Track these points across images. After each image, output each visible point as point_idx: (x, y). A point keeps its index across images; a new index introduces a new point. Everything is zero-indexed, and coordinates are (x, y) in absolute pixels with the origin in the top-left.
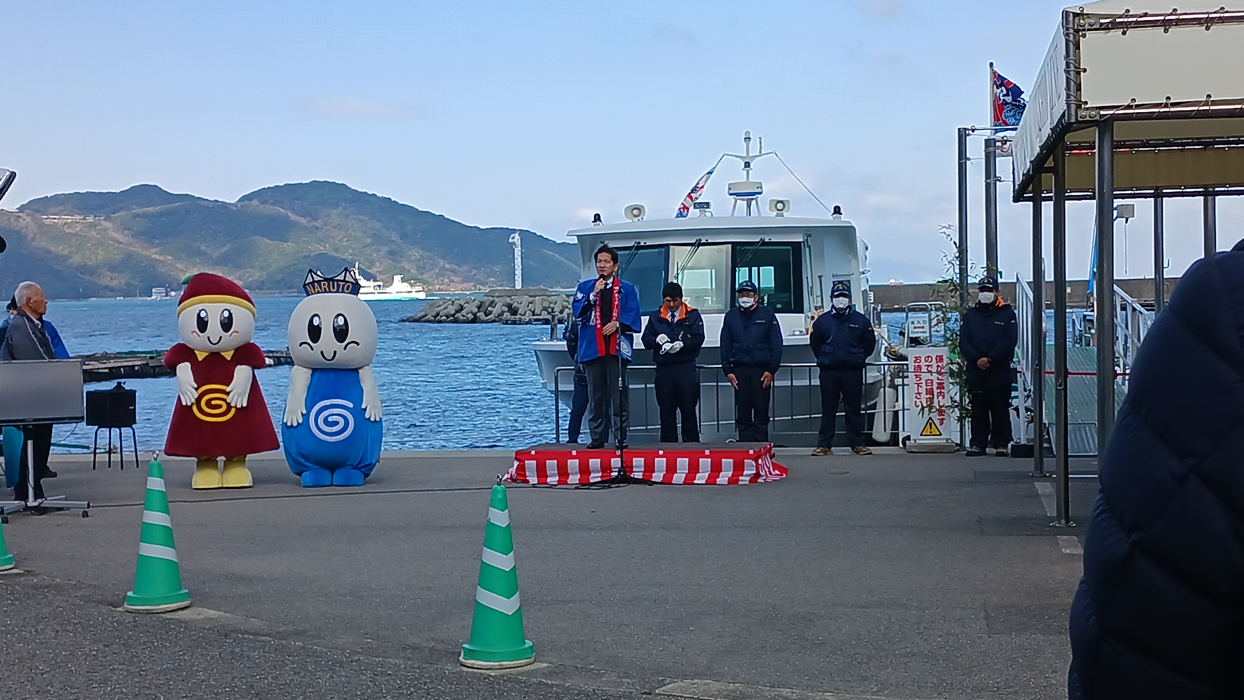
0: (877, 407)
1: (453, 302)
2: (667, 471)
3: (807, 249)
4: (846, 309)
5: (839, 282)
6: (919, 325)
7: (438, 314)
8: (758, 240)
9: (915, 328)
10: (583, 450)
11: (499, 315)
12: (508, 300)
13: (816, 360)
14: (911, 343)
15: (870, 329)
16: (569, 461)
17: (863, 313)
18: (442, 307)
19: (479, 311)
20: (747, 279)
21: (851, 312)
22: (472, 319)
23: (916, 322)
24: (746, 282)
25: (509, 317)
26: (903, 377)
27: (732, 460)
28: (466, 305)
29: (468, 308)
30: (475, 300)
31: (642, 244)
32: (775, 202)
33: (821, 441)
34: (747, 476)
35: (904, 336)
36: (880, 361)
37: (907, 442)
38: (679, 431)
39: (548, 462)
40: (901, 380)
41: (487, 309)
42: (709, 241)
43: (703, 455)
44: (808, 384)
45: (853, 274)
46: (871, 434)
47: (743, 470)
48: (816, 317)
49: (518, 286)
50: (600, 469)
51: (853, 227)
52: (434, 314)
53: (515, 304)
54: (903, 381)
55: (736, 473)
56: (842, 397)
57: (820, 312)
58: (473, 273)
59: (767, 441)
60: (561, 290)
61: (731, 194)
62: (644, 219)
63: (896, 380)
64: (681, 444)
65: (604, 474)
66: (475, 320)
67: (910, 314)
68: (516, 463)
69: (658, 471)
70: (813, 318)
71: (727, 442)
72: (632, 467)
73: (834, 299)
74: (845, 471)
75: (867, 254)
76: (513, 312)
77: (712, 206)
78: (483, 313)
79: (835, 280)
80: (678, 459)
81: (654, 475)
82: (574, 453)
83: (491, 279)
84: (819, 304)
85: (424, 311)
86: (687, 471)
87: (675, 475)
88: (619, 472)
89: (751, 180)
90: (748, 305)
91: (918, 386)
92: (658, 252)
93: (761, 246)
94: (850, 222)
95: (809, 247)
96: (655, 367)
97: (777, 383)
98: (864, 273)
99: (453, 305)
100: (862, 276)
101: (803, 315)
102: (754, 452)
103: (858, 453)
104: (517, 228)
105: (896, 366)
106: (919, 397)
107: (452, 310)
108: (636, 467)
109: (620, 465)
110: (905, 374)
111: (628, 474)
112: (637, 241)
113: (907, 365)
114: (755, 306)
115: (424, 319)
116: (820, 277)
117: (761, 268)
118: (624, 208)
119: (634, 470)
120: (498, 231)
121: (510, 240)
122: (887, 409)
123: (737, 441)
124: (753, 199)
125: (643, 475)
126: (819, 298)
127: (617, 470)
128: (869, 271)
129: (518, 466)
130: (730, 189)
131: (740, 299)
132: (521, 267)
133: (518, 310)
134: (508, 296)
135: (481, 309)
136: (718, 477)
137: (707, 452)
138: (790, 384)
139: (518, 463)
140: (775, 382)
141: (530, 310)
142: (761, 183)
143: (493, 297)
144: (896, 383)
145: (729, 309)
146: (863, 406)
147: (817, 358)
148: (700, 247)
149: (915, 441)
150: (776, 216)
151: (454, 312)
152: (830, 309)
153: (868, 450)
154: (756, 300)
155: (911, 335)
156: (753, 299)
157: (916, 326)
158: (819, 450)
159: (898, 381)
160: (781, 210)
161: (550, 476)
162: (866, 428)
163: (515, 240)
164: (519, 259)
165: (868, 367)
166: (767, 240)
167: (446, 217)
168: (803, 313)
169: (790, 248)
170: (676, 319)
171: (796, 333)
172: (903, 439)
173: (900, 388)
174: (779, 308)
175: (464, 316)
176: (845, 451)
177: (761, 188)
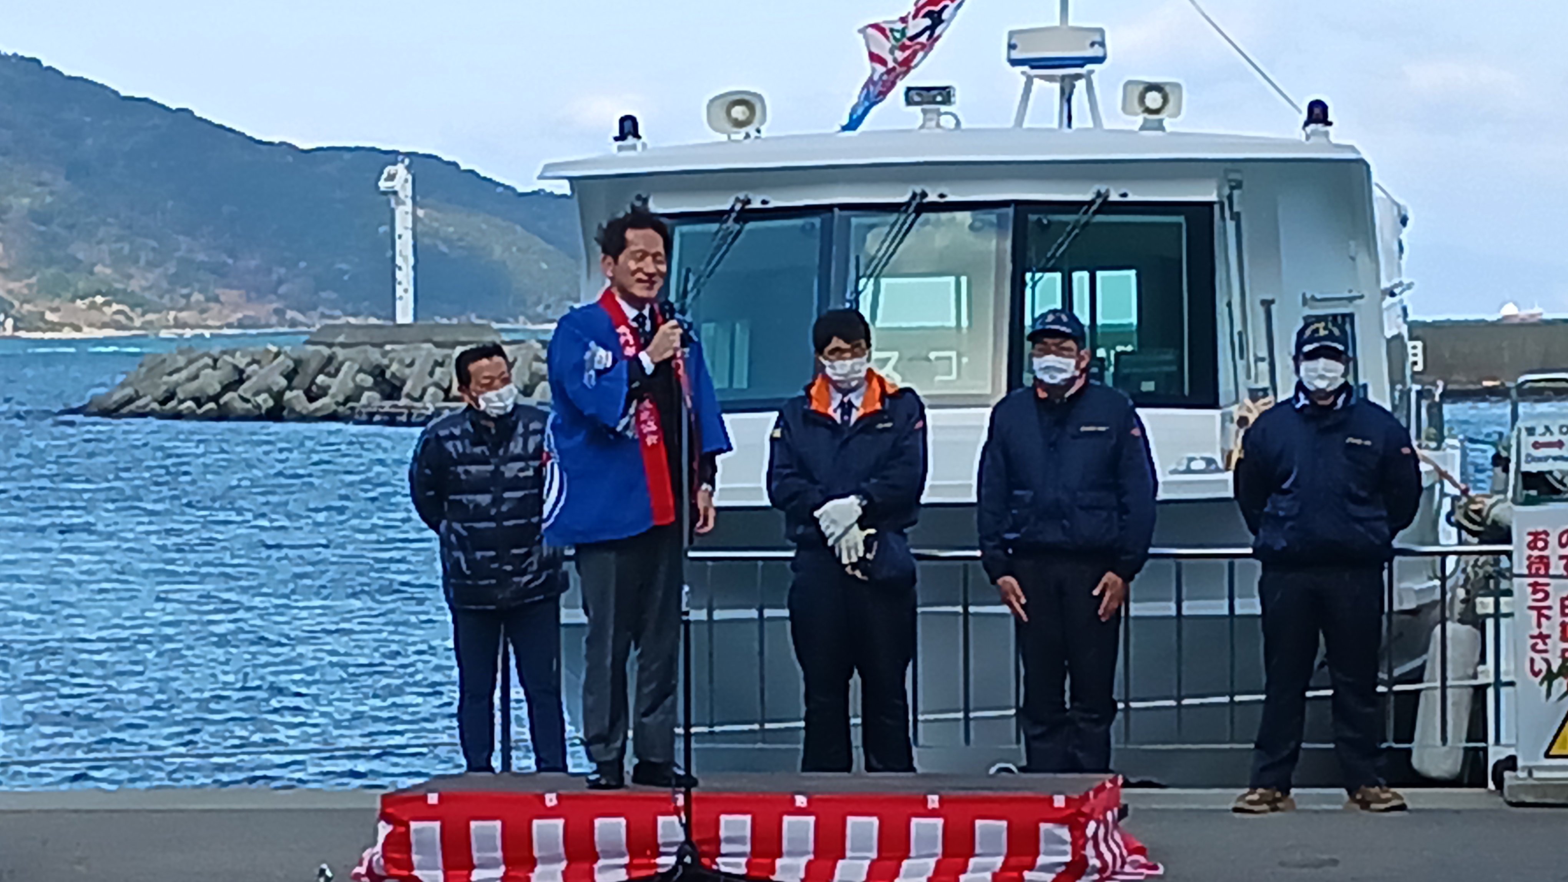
0: (1426, 676)
1: (215, 361)
2: (816, 852)
3: (1231, 225)
4: (1337, 393)
5: (1319, 319)
6: (1548, 438)
7: (170, 396)
8: (1088, 197)
9: (1536, 445)
10: (576, 792)
11: (348, 400)
12: (375, 356)
13: (1252, 538)
14: (1526, 487)
15: (1406, 450)
16: (536, 823)
17: (1388, 407)
18: (184, 374)
19: (290, 388)
20: (1058, 306)
21: (1353, 401)
22: (269, 411)
23: (1540, 430)
24: (1054, 312)
25: (377, 403)
26: (1498, 594)
27: (1004, 824)
28: (255, 367)
29: (257, 376)
30: (277, 355)
31: (756, 204)
32: (1141, 88)
33: (1263, 769)
34: (1046, 868)
35: (1506, 470)
36: (1436, 543)
37: (1507, 774)
38: (857, 738)
39: (473, 824)
40: (1490, 600)
41: (313, 382)
42: (951, 198)
43: (921, 810)
44: (1226, 611)
45: (1361, 297)
46: (1409, 752)
47: (1037, 854)
48: (1252, 418)
49: (405, 314)
50: (624, 848)
51: (1362, 162)
52: (161, 392)
53: (394, 367)
54: (1497, 605)
55: (1013, 861)
56: (1322, 648)
57: (1266, 403)
58: (274, 277)
59: (1107, 770)
60: (530, 326)
61: (1014, 62)
62: (763, 134)
63: (1479, 600)
64: (858, 776)
65: (636, 862)
66: (276, 414)
67: (1522, 408)
68: (384, 829)
69: (791, 854)
70: (1243, 421)
71: (993, 770)
72: (717, 841)
73: (1304, 366)
74: (1326, 857)
75: (1403, 237)
76: (388, 390)
77: (958, 97)
78: (300, 393)
79: (1308, 312)
80: (851, 820)
81: (779, 862)
82: (551, 800)
83: (324, 295)
84: (1265, 383)
85: (130, 384)
86: (874, 855)
87: (840, 863)
88: (680, 855)
89: (1072, 22)
90: (1060, 377)
91: (1540, 615)
92: (803, 228)
93: (1096, 212)
94: (1352, 148)
95: (1236, 217)
96: (791, 554)
97: (1135, 609)
98: (1393, 295)
99: (214, 367)
100: (1389, 300)
101: (1216, 413)
102: (1068, 800)
103: (1365, 805)
104: (402, 150)
105: (1482, 559)
106: (1540, 646)
107: (211, 381)
108: (730, 840)
109: (682, 838)
110: (1504, 585)
111: (706, 861)
112: (742, 196)
113: (1509, 554)
114: (1079, 383)
115: (132, 407)
116: (1267, 304)
117: (1100, 274)
118: (706, 102)
119: (724, 848)
120: (347, 156)
121: (383, 185)
122: (1449, 683)
123: (1022, 769)
124: (1078, 77)
125: (748, 865)
126: (1264, 366)
127: (674, 849)
128: (1409, 286)
129: (388, 837)
130: (1011, 47)
131: (1036, 361)
132: (411, 261)
133: (404, 382)
134: (374, 345)
135: (296, 382)
136: (964, 871)
137: (933, 801)
138: (1173, 612)
139: (390, 828)
140: (1132, 606)
141: (437, 385)
142: (1101, 31)
143: (330, 345)
144: (1480, 610)
145: (1003, 394)
146: (1383, 676)
147: (1255, 532)
148: (924, 216)
149: (1530, 774)
150: (1142, 128)
151: (218, 388)
152: (1291, 394)
153: (1397, 796)
154: (1083, 365)
155: (1525, 467)
156: (1073, 362)
157: (1542, 440)
158: (1255, 797)
159: (1484, 605)
160: (1157, 111)
161: (482, 866)
162: (1390, 735)
163: (397, 184)
164: (408, 236)
165: (1397, 559)
166: (1114, 197)
167: (198, 114)
168: (1215, 405)
169: (1181, 219)
170: (855, 415)
171: (1194, 466)
172: (1495, 766)
173: (1490, 623)
174: (1149, 393)
175: (247, 401)
176: (1328, 799)
177: (1102, 44)
